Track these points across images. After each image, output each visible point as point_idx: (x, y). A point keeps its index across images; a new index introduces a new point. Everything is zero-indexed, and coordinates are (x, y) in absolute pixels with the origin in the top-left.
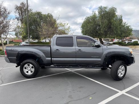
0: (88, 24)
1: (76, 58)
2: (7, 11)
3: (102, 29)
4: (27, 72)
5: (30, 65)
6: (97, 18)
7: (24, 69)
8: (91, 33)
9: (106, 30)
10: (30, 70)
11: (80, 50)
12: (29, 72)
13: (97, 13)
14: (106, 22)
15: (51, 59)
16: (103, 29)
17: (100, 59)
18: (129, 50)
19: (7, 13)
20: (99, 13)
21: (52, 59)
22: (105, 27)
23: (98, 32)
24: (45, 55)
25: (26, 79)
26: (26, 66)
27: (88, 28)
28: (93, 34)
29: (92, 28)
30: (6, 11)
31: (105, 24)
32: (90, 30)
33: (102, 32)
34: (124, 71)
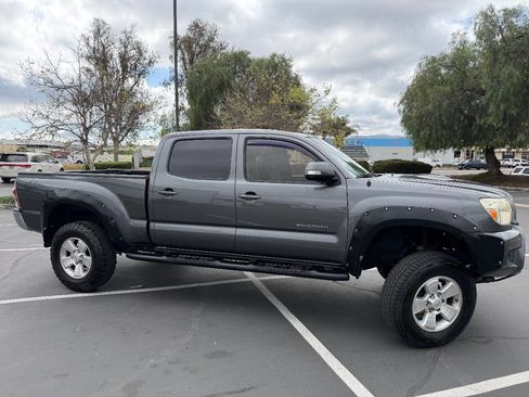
0: (431, 85)
1: (237, 227)
2: (144, 54)
3: (492, 109)
4: (73, 267)
5: (80, 241)
6: (474, 59)
7: (63, 257)
8: (444, 127)
9: (514, 112)
10: (81, 262)
11: (254, 194)
12: (79, 267)
13: (472, 38)
14: (510, 76)
15: (148, 225)
16: (498, 107)
17: (331, 239)
18: (483, 202)
19: (147, 61)
20: (480, 35)
21: (152, 224)
22: (505, 100)
23: (474, 119)
24: (126, 207)
25: (69, 291)
26: (69, 244)
27: (430, 107)
28: (451, 128)
29: (445, 104)
30: (141, 55)
31: (508, 84)
32: (437, 114)
33: (490, 120)
34: (457, 307)
